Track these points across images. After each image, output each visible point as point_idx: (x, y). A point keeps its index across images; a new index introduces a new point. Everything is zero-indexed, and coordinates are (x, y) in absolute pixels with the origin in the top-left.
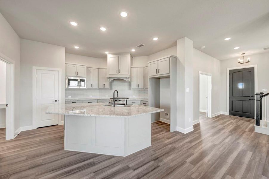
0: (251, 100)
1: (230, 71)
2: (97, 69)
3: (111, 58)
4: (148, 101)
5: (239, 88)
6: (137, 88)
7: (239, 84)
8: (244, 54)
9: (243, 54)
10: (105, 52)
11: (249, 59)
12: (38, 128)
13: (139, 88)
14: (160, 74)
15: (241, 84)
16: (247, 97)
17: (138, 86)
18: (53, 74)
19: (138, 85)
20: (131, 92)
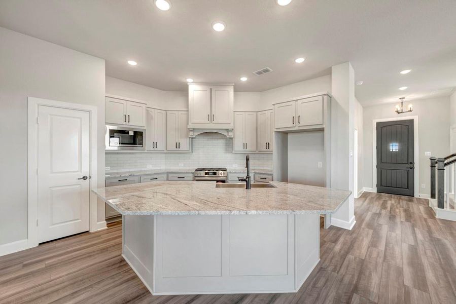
0: (410, 169)
1: (378, 124)
2: (164, 112)
3: (196, 91)
4: (271, 175)
5: (391, 150)
6: (244, 150)
7: (391, 144)
8: (404, 98)
9: (402, 98)
10: (186, 79)
11: (410, 106)
12: (40, 244)
13: (248, 150)
14: (300, 125)
15: (394, 144)
16: (404, 165)
17: (245, 146)
18: (78, 118)
19: (245, 144)
20: (229, 156)
